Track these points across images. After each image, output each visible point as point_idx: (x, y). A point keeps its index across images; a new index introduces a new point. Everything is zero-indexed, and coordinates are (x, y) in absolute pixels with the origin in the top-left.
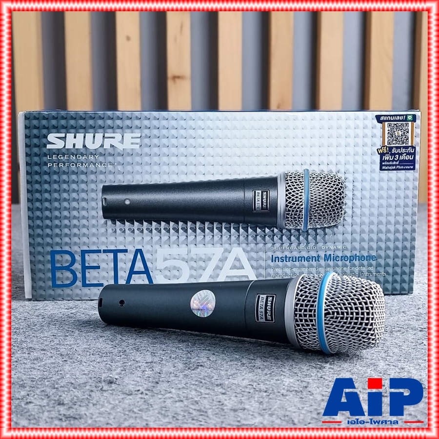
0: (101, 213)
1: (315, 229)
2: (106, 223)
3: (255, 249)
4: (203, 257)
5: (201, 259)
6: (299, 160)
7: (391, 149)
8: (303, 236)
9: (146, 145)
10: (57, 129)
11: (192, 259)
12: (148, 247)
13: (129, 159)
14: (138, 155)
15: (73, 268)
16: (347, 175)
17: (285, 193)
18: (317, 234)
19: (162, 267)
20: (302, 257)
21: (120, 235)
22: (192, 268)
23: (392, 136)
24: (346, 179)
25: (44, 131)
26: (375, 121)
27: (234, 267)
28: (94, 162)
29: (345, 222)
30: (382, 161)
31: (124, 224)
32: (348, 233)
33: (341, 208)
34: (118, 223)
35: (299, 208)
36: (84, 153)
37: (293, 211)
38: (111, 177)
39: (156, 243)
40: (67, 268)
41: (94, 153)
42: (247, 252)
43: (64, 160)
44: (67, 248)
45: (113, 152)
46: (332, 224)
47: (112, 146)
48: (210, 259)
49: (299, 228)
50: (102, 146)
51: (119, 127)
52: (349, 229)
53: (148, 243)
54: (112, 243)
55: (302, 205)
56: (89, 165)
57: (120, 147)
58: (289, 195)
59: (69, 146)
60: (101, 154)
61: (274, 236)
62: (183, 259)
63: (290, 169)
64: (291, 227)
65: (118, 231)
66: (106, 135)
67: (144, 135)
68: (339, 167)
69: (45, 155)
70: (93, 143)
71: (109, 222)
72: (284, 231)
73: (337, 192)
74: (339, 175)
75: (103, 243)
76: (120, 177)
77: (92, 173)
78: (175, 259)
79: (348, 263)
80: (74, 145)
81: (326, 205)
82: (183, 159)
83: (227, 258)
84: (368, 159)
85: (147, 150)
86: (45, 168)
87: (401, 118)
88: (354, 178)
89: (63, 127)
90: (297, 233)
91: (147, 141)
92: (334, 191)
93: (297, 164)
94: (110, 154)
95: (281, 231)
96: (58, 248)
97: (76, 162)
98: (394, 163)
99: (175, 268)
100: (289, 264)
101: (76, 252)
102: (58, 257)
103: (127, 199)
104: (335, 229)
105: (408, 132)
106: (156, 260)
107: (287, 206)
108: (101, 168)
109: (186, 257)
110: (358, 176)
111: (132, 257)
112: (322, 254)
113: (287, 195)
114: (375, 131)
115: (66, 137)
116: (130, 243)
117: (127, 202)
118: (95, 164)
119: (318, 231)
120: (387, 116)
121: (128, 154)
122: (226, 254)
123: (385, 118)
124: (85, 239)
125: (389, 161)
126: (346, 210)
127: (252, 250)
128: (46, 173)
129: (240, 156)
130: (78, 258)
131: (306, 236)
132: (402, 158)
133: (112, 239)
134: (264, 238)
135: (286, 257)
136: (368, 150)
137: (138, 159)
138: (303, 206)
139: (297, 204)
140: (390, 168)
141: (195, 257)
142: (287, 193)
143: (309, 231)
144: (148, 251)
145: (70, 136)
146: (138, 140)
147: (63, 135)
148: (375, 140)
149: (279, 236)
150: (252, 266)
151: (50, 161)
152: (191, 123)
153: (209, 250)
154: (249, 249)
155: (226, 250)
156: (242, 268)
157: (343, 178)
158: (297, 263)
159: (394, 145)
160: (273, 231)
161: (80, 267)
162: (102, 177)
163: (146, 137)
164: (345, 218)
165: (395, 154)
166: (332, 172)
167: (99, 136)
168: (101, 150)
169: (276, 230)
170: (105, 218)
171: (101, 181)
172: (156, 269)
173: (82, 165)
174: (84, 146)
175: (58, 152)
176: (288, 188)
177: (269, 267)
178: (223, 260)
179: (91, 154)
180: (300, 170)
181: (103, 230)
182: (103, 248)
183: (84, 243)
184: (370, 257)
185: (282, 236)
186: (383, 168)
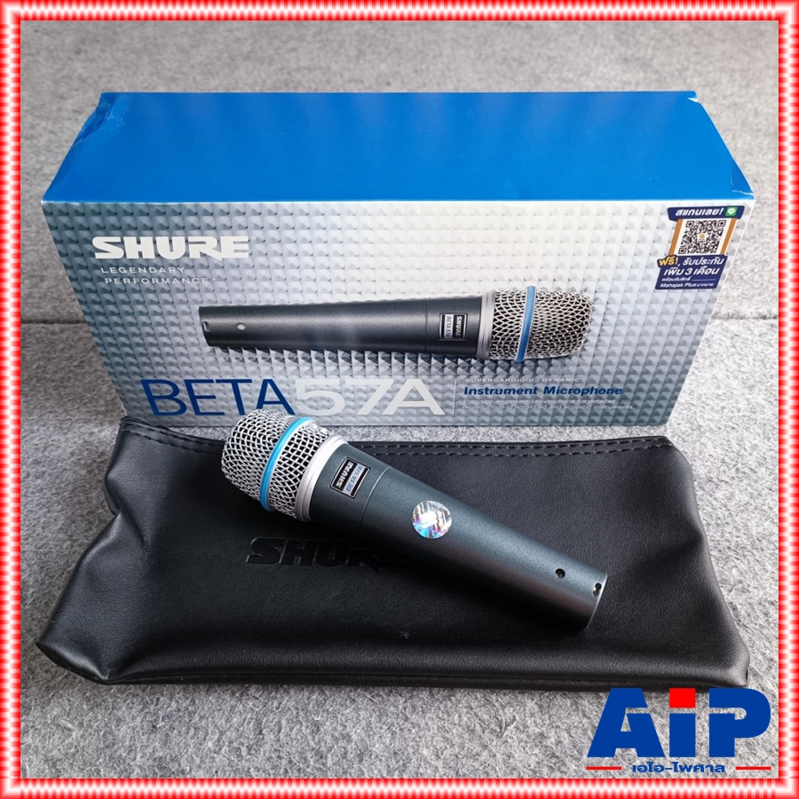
0: (203, 340)
1: (536, 361)
2: (214, 351)
3: (441, 381)
4: (364, 388)
5: (360, 390)
6: (521, 274)
7: (682, 259)
8: (516, 368)
9: (260, 254)
10: (106, 230)
11: (347, 390)
12: (282, 378)
13: (234, 272)
14: (247, 266)
15: (178, 397)
16: (598, 295)
17: (492, 317)
18: (537, 366)
19: (305, 398)
20: (510, 390)
21: (237, 364)
22: (347, 399)
23: (691, 241)
24: (595, 299)
25: (85, 234)
26: (666, 217)
27: (409, 399)
28: (178, 276)
29: (583, 353)
30: (661, 276)
31: (241, 352)
32: (585, 364)
33: (581, 335)
34: (231, 351)
35: (512, 335)
36: (159, 264)
37: (503, 339)
38: (209, 296)
39: (293, 373)
40: (170, 397)
41: (176, 264)
42: (430, 384)
43: (129, 274)
44: (163, 378)
45: (206, 263)
46: (563, 354)
47: (203, 255)
48: (373, 390)
49: (510, 358)
50: (187, 254)
51: (209, 227)
52: (589, 360)
53: (280, 373)
54: (227, 373)
55: (518, 332)
56: (172, 280)
57: (217, 256)
58: (499, 320)
59: (132, 254)
60: (187, 266)
61: (470, 367)
62: (335, 390)
63: (504, 287)
64: (498, 358)
65: (233, 360)
66: (190, 239)
67: (253, 238)
68: (588, 284)
69: (97, 267)
70: (172, 250)
71: (218, 351)
72: (486, 362)
73: (578, 317)
74: (585, 295)
75: (214, 373)
76: (224, 296)
77: (178, 290)
78: (322, 389)
79: (579, 395)
80: (140, 254)
81: (557, 332)
82: (324, 272)
83: (398, 390)
84: (639, 273)
85: (262, 260)
86: (102, 285)
87: (715, 212)
88: (610, 299)
89: (114, 228)
90: (506, 364)
91: (260, 247)
92: (573, 314)
93: (517, 279)
94: (202, 266)
95: (482, 362)
96: (151, 378)
97: (149, 276)
98: (683, 279)
99: (323, 399)
100: (490, 396)
101: (177, 381)
102: (152, 386)
103: (242, 323)
104: (567, 360)
105: (721, 235)
106: (295, 391)
107: (494, 333)
108: (193, 284)
109: (339, 388)
110: (618, 297)
111: (260, 387)
112: (542, 387)
113: (495, 320)
114: (660, 232)
115: (122, 242)
116: (254, 373)
117: (241, 327)
118: (180, 280)
119: (540, 362)
120: (689, 208)
121: (232, 266)
122: (398, 386)
123: (685, 213)
124: (187, 368)
125: (675, 276)
126: (589, 338)
127: (436, 382)
128: (105, 291)
129: (420, 269)
130: (182, 387)
131: (519, 367)
132: (698, 272)
133: (227, 368)
134: (455, 369)
135: (487, 389)
136: (642, 261)
137: (249, 272)
138: (520, 334)
139: (511, 331)
140: (674, 286)
141: (351, 388)
142: (496, 317)
143: (526, 362)
144: (282, 382)
145: (130, 241)
146: (246, 247)
147: (118, 239)
148: (657, 246)
149: (478, 368)
150: (436, 399)
151: (107, 276)
152: (335, 220)
153: (372, 381)
154: (431, 381)
155: (397, 382)
156: (422, 399)
157: (591, 299)
158: (503, 396)
159: (689, 254)
160: (469, 362)
161: (187, 396)
162: (195, 296)
163: (258, 241)
164: (586, 348)
165: (688, 266)
166: (573, 290)
167: (179, 241)
168: (186, 260)
169: (473, 361)
170: (210, 345)
171: (196, 302)
172: (296, 399)
173: (160, 280)
174: (158, 255)
175: (116, 263)
176: (498, 311)
177: (462, 399)
178: (394, 391)
179: (172, 265)
180: (521, 287)
181: (211, 359)
182: (215, 378)
183: (187, 373)
184: (613, 390)
185: (483, 368)
186: (662, 285)
